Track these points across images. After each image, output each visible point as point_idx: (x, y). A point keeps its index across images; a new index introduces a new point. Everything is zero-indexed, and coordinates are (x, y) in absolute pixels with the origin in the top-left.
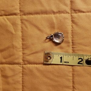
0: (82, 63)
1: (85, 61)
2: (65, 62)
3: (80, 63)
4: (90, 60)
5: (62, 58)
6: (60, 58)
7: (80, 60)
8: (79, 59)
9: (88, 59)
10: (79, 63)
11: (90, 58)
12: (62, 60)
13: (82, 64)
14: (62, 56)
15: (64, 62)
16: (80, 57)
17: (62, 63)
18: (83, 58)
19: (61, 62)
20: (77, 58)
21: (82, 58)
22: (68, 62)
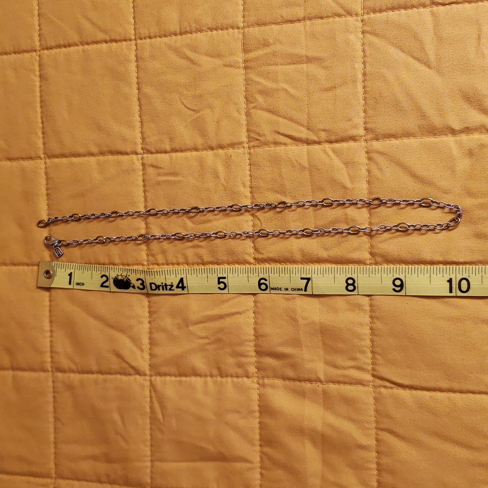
0: (109, 285)
1: (112, 281)
2: (78, 284)
3: (104, 285)
4: (120, 278)
5: (73, 275)
6: (69, 275)
7: (104, 279)
8: (102, 277)
9: (118, 276)
10: (102, 286)
11: (119, 274)
12: (72, 280)
13: (107, 287)
14: (72, 271)
15: (75, 283)
16: (103, 273)
17: (71, 287)
18: (108, 276)
19: (70, 284)
20: (99, 274)
21: (107, 274)
22: (83, 284)
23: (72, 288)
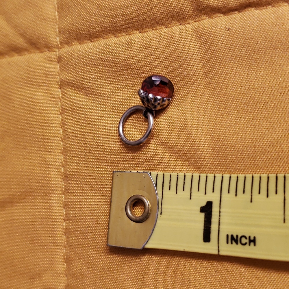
2: (234, 239)
6: (202, 210)
12: (214, 227)
14: (214, 197)
19: (207, 238)
22: (253, 241)
23: (215, 252)
